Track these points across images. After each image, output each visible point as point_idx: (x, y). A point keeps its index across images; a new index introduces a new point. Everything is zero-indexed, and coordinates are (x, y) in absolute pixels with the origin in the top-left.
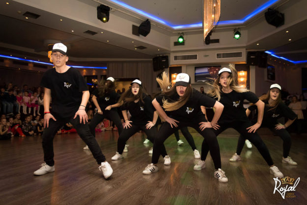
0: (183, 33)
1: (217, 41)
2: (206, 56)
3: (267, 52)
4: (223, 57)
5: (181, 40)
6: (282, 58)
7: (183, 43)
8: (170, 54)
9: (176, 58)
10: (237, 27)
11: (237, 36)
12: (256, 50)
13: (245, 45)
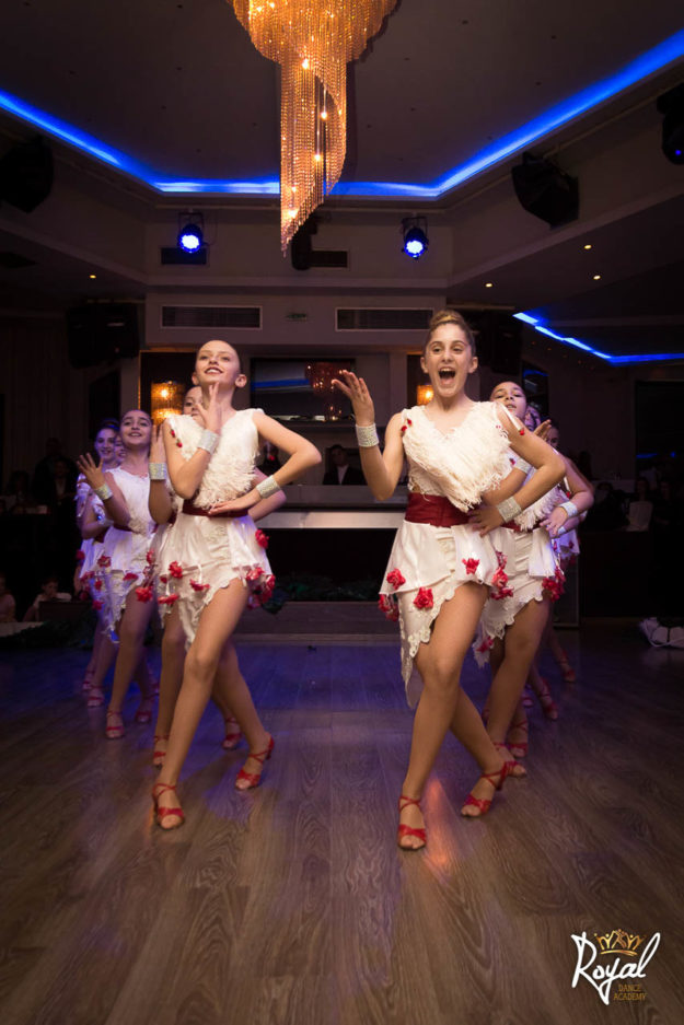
0: (199, 213)
1: (338, 259)
2: (295, 316)
3: (521, 316)
4: (363, 326)
5: (190, 242)
6: (571, 341)
7: (198, 256)
8: (144, 298)
9: (170, 316)
10: (415, 213)
11: (415, 247)
12: (482, 308)
13: (443, 284)
